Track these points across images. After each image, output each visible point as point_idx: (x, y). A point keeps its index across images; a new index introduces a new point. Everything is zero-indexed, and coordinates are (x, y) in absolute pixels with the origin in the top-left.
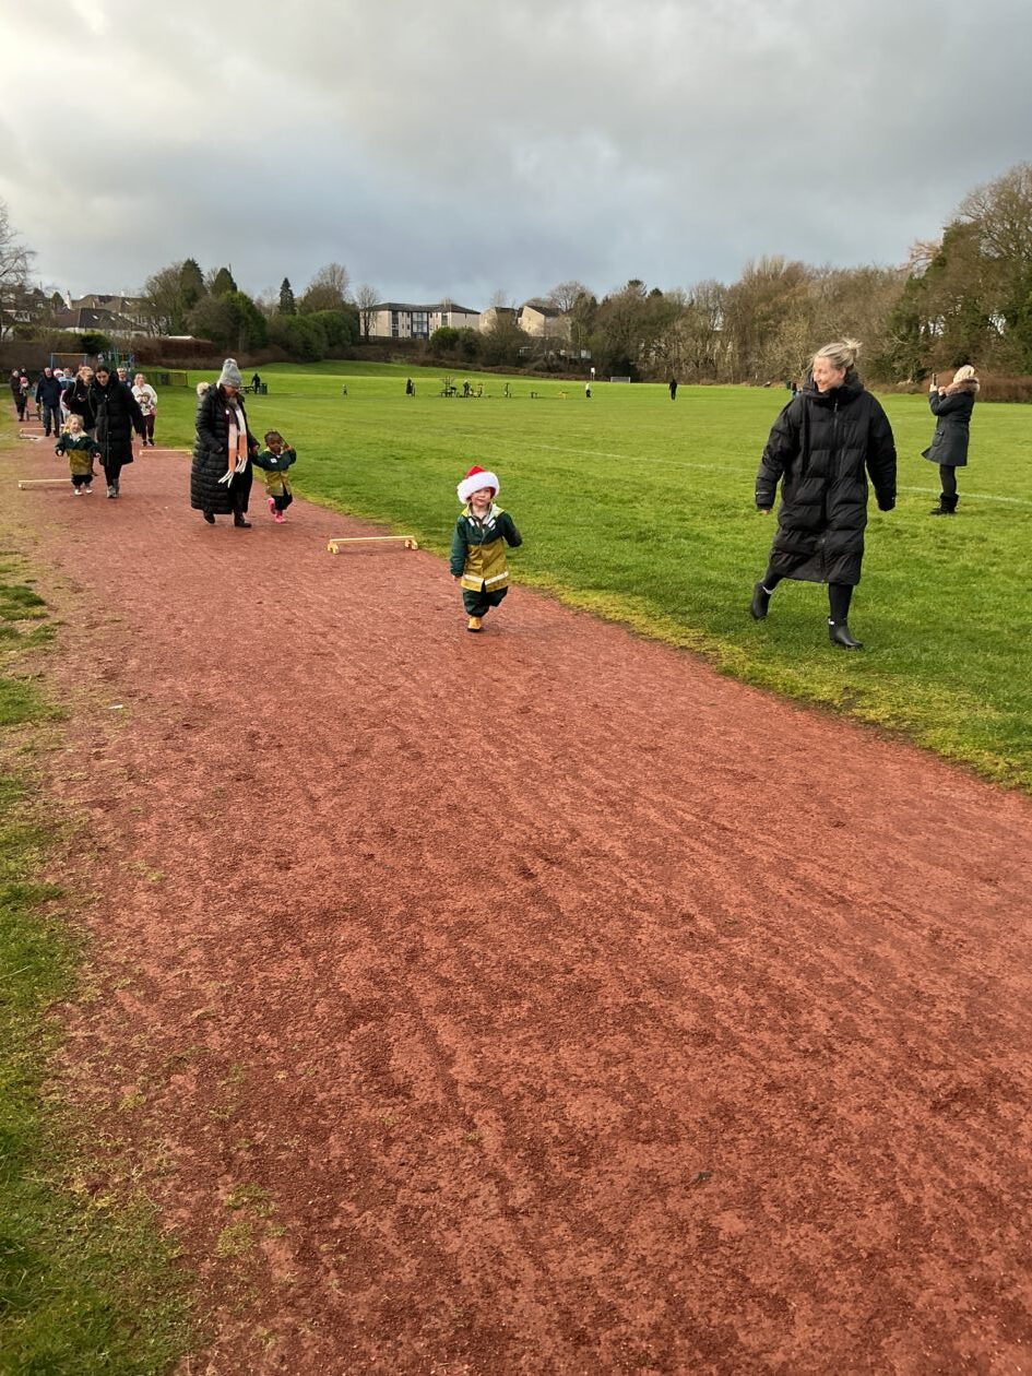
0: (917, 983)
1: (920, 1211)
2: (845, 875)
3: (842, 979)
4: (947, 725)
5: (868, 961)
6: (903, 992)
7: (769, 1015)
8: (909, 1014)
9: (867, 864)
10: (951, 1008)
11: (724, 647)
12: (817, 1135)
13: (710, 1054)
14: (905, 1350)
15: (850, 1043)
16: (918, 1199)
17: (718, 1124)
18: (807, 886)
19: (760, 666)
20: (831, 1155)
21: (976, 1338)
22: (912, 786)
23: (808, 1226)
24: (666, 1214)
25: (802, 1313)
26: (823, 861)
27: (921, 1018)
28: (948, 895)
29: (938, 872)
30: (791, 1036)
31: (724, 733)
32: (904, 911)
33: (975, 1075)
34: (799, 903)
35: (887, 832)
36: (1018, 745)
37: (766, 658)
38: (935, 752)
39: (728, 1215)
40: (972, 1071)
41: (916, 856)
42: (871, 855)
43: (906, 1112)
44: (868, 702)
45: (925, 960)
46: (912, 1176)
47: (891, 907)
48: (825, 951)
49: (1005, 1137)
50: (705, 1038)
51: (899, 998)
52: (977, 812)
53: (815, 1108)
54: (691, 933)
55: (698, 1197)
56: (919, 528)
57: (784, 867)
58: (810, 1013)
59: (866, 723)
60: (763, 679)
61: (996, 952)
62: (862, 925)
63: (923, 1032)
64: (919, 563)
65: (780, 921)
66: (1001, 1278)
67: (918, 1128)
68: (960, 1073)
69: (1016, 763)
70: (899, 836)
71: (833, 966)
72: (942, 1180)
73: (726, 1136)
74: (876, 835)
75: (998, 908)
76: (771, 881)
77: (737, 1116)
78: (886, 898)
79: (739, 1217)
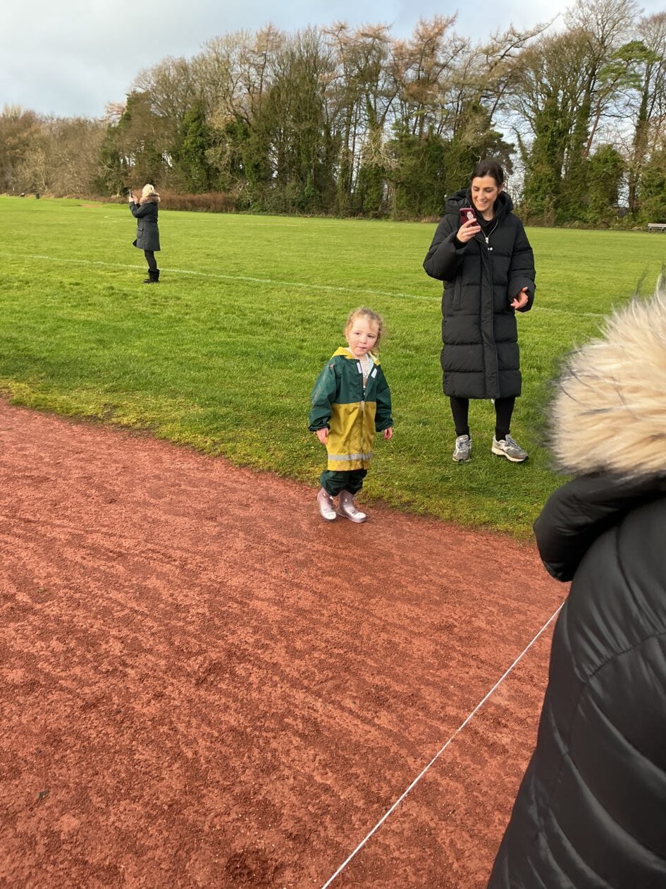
0: (176, 599)
1: (198, 761)
2: (121, 536)
3: (127, 611)
4: (173, 421)
5: (143, 593)
6: (168, 608)
7: (78, 653)
8: (173, 622)
9: (134, 525)
10: (200, 611)
11: (14, 386)
12: (123, 731)
13: (37, 697)
14: (201, 865)
15: (137, 656)
16: (196, 753)
17: (50, 749)
18: (95, 551)
19: (42, 396)
20: (134, 743)
21: (244, 835)
22: (157, 465)
23: (125, 802)
24: (17, 836)
25: (130, 870)
26: (104, 530)
27: (181, 624)
28: (188, 534)
29: (180, 520)
30: (96, 664)
31: (21, 449)
32: (162, 552)
33: (220, 652)
34: (91, 564)
35: (145, 500)
36: (217, 428)
37: (46, 389)
38: (168, 440)
39: (65, 818)
40: (218, 650)
41: (165, 513)
42: (136, 518)
43: (180, 693)
44: (121, 413)
45: (179, 582)
46: (190, 737)
47: (153, 551)
48: (114, 594)
49: (243, 688)
50: (31, 686)
51: (165, 613)
52: (199, 475)
53: (119, 712)
54: (12, 608)
55: (41, 813)
56: (137, 292)
57: (76, 541)
58: (107, 643)
59: (122, 427)
60: (46, 405)
61: (222, 564)
62: (135, 569)
63: (185, 633)
64: (141, 315)
65: (78, 580)
66: (253, 786)
67: (189, 701)
68: (210, 653)
69: (217, 439)
70: (153, 501)
71: (119, 604)
72: (209, 733)
73: (57, 757)
74: (138, 503)
75: (219, 535)
76: (69, 553)
77: (63, 738)
78: (150, 546)
79: (74, 816)
